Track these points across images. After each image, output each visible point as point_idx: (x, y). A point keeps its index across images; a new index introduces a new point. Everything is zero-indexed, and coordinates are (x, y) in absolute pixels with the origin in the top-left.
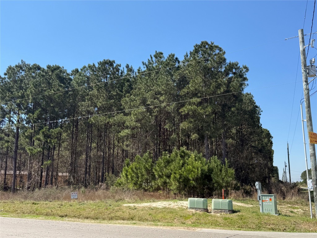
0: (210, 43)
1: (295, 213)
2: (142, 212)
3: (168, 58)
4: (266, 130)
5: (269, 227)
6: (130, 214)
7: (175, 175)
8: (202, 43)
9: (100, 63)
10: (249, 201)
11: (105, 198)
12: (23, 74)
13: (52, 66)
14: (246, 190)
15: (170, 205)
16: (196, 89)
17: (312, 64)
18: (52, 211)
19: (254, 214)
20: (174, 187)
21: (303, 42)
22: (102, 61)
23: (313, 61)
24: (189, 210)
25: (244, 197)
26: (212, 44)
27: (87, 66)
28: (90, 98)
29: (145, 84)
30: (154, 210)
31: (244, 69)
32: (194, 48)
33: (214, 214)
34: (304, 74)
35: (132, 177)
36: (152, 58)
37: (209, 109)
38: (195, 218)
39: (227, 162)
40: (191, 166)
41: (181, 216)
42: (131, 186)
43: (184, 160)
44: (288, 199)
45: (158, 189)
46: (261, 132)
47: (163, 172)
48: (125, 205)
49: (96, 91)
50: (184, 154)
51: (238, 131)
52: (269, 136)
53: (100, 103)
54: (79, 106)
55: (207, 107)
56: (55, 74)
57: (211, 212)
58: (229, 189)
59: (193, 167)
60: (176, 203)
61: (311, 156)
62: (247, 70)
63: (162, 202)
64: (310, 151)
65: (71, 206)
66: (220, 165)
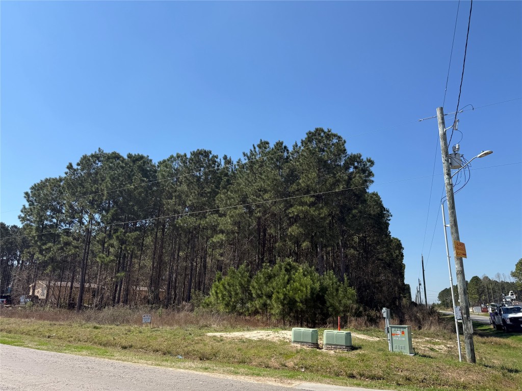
0: (326, 130)
1: (436, 351)
2: (230, 346)
3: (275, 146)
4: (397, 240)
5: (402, 374)
6: (213, 348)
7: (278, 294)
8: (317, 130)
9: (193, 154)
10: (375, 332)
11: (186, 323)
12: (99, 165)
13: (133, 155)
14: (370, 316)
15: (269, 336)
16: (308, 186)
17: (456, 152)
18: (114, 339)
19: (380, 353)
20: (277, 311)
21: (443, 123)
22: (195, 151)
23: (457, 147)
24: (292, 344)
25: (367, 327)
26: (329, 132)
27: (175, 155)
28: (178, 195)
29: (246, 179)
30: (246, 344)
31: (368, 163)
32: (306, 136)
33: (326, 350)
34: (445, 164)
35: (223, 296)
36: (255, 148)
37: (325, 211)
38: (299, 357)
39: (346, 279)
40: (297, 284)
41: (281, 354)
42: (221, 308)
43: (289, 275)
44: (425, 329)
45: (256, 312)
46: (390, 242)
47: (263, 290)
48: (210, 334)
49: (186, 187)
50: (290, 267)
51: (361, 240)
52: (399, 246)
53: (190, 200)
54: (164, 205)
55: (322, 208)
56: (138, 166)
57: (322, 348)
58: (348, 314)
59: (301, 285)
60: (276, 333)
61: (457, 274)
62: (372, 163)
63: (258, 331)
64: (456, 267)
65: (141, 332)
66: (336, 283)
